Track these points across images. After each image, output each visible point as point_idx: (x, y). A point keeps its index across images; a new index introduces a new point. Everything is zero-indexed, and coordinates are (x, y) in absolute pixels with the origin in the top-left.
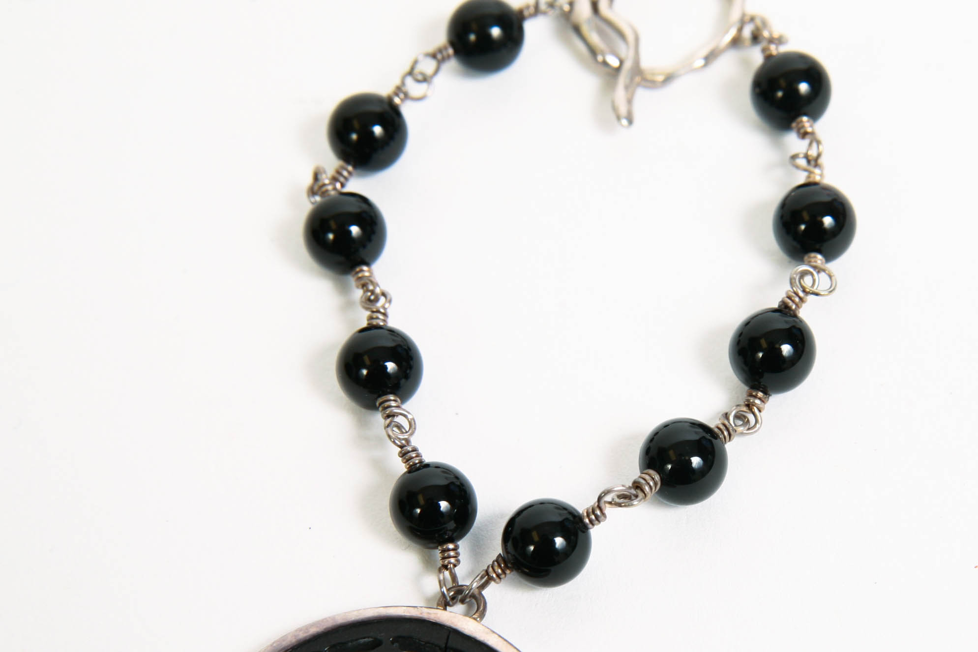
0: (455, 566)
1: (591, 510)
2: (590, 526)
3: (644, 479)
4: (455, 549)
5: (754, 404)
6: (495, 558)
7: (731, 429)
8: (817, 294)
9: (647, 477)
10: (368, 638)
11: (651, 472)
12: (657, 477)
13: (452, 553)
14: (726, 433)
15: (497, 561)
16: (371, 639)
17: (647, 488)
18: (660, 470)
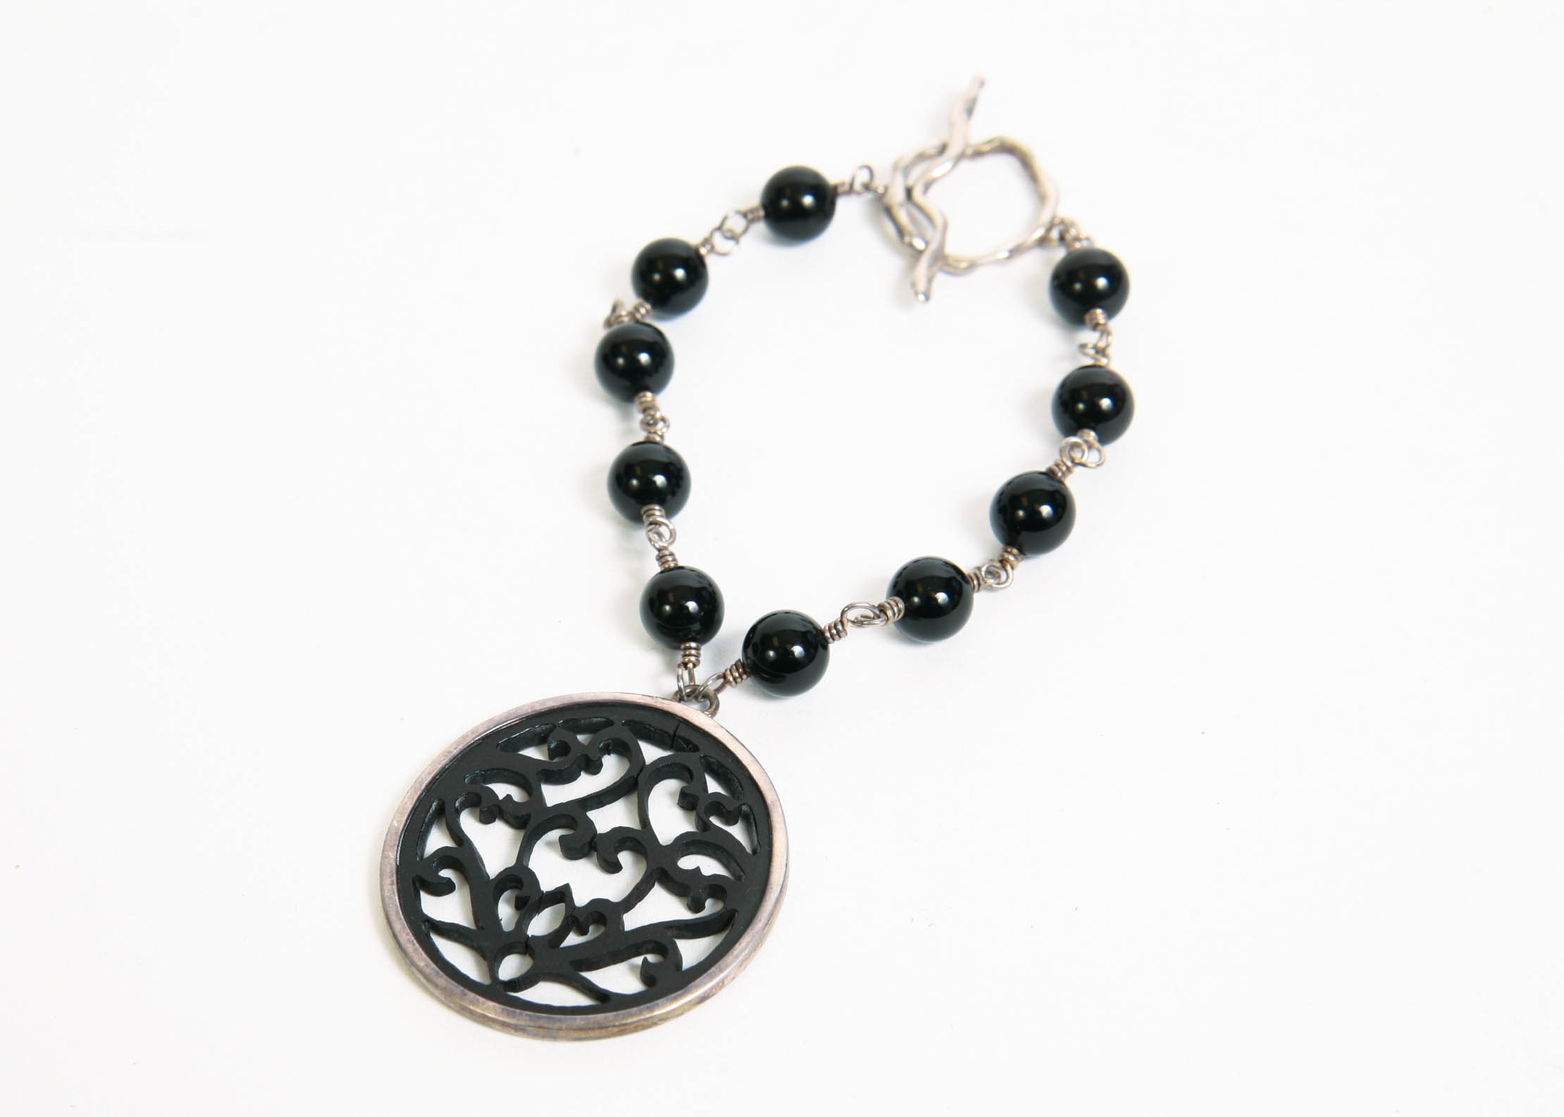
0: (695, 666)
1: (833, 625)
2: (831, 640)
3: (889, 604)
4: (697, 649)
5: (1007, 560)
6: (734, 663)
7: (981, 579)
8: (1084, 465)
9: (892, 603)
10: (601, 717)
11: (897, 598)
12: (901, 605)
13: (693, 652)
14: (976, 582)
15: (736, 665)
16: (603, 720)
17: (890, 613)
18: (907, 600)
